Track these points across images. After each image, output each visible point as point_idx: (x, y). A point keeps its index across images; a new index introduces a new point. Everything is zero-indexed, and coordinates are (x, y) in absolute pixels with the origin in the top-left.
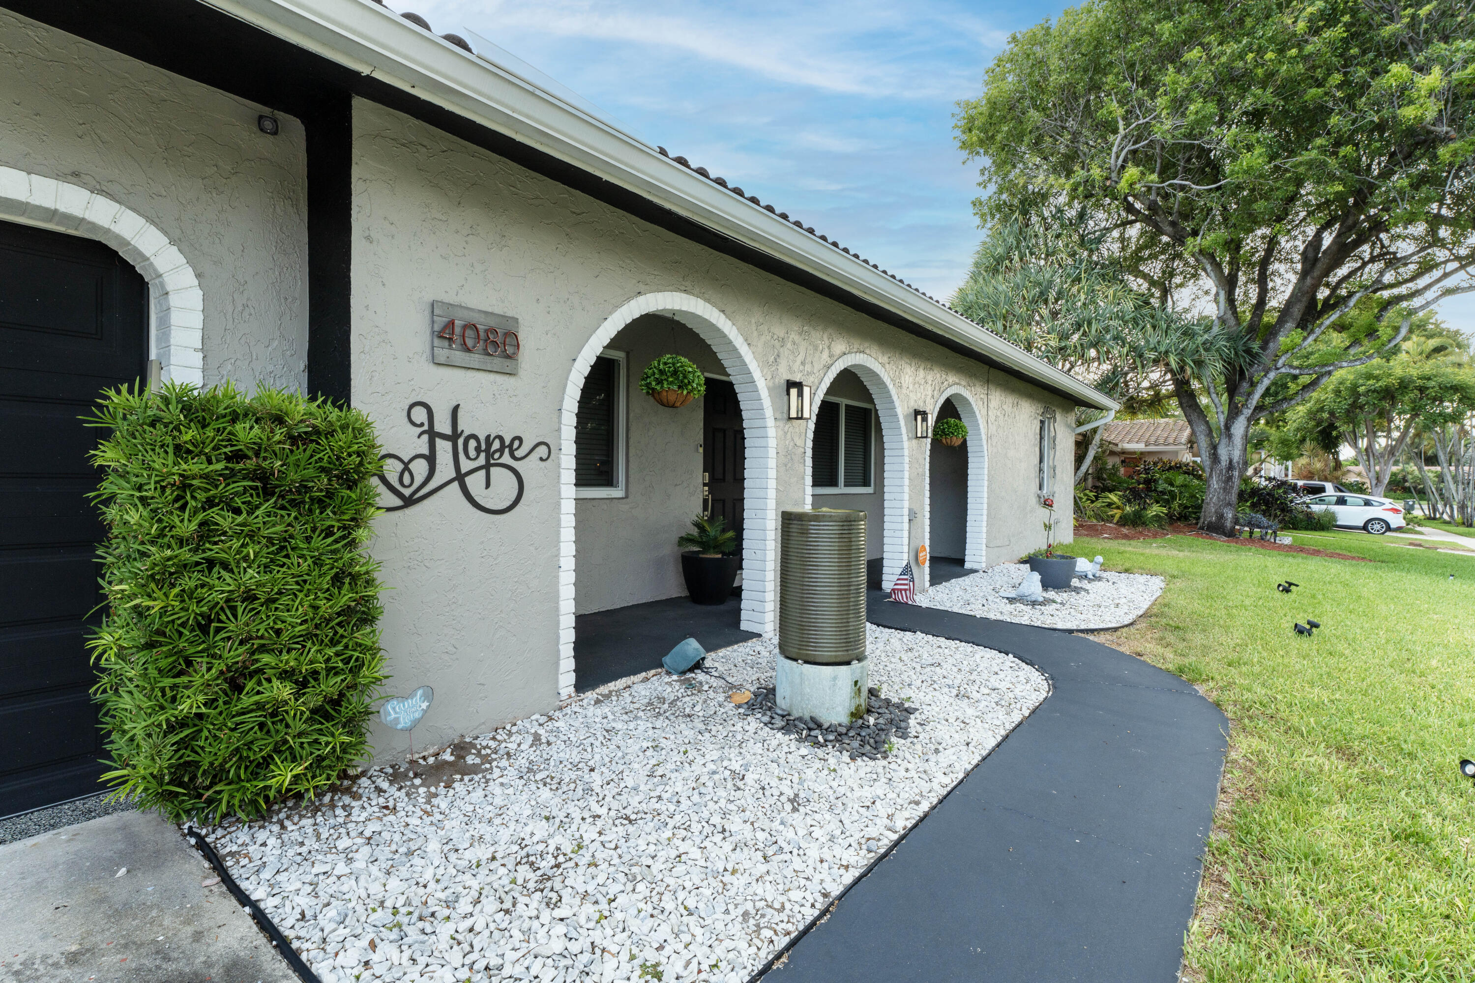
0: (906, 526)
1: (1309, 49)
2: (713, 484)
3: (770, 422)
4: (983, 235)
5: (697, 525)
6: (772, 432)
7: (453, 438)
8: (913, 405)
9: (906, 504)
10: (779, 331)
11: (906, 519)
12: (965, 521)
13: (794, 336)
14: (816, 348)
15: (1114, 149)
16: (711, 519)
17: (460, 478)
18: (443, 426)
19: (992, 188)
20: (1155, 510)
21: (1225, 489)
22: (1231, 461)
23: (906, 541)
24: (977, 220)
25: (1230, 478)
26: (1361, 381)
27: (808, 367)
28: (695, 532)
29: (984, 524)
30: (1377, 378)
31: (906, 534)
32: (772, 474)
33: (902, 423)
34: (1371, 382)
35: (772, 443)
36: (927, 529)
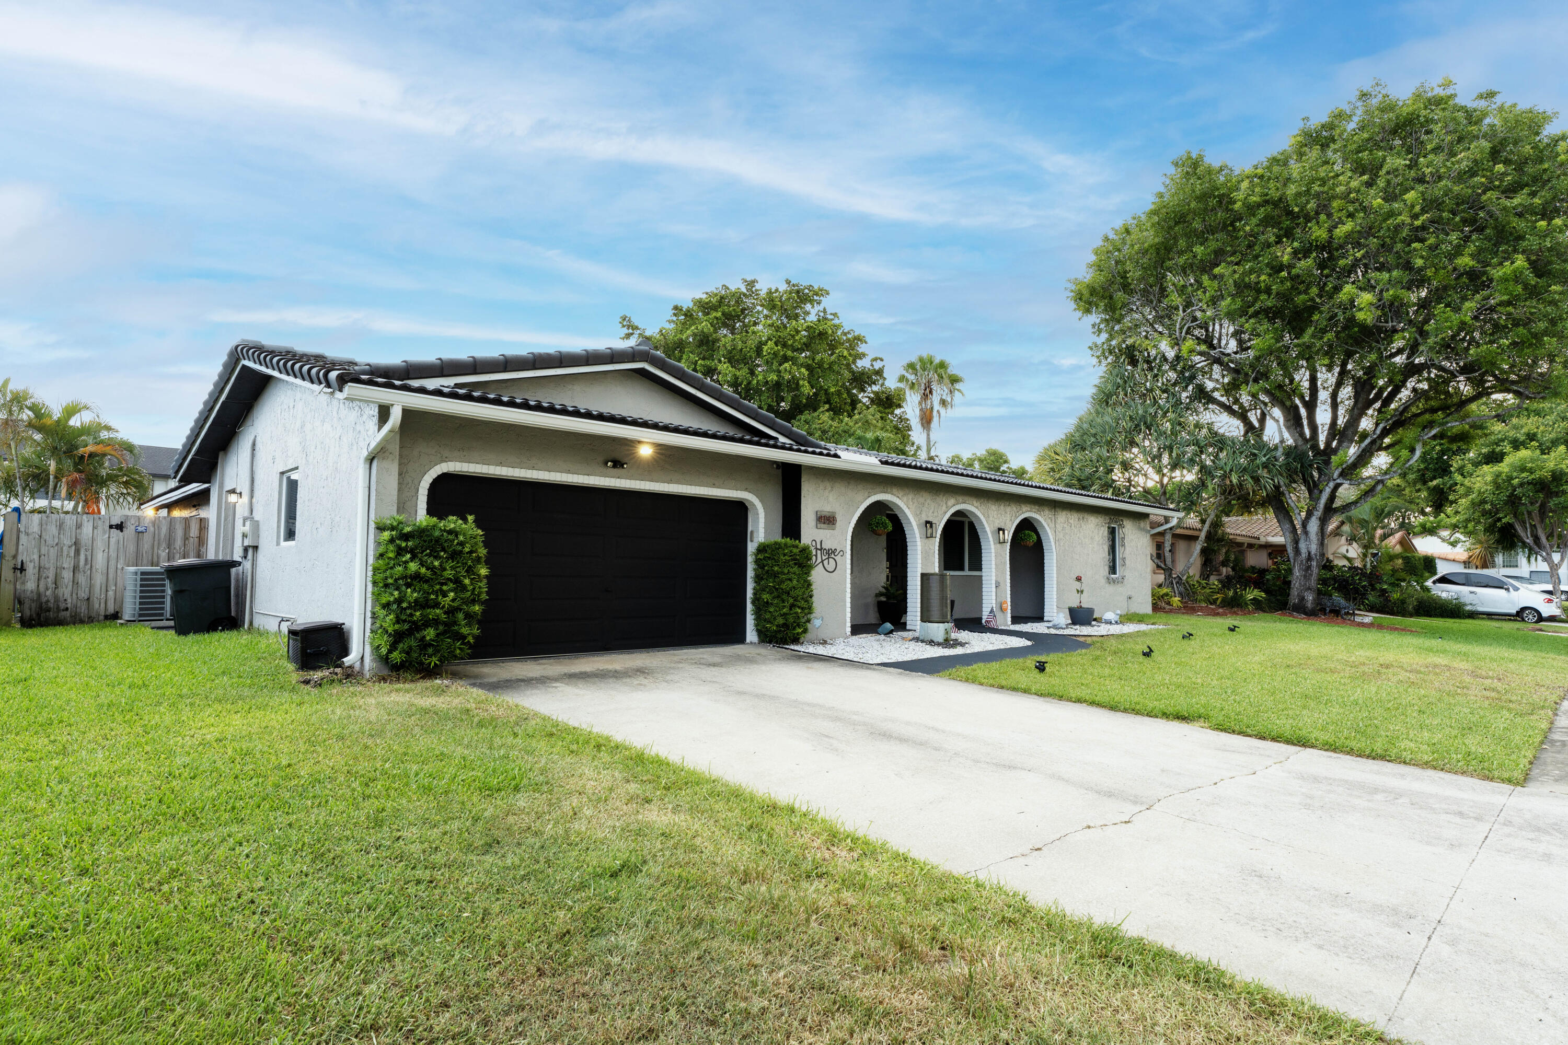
0: (994, 589)
1: (1294, 271)
2: (891, 568)
3: (918, 539)
4: (1102, 370)
5: (884, 587)
6: (919, 543)
7: (821, 550)
8: (997, 525)
9: (994, 578)
10: (921, 500)
11: (994, 586)
12: (1043, 592)
13: (928, 501)
14: (939, 505)
15: (1178, 326)
16: (891, 585)
17: (822, 561)
18: (819, 547)
19: (1104, 336)
20: (1252, 594)
21: (1305, 576)
22: (1309, 553)
23: (994, 597)
24: (1095, 361)
25: (1309, 568)
26: (1515, 474)
27: (936, 514)
28: (884, 590)
29: (1055, 593)
30: (1531, 471)
31: (994, 594)
32: (920, 561)
33: (990, 535)
34: (1524, 475)
35: (919, 548)
36: (1009, 592)
